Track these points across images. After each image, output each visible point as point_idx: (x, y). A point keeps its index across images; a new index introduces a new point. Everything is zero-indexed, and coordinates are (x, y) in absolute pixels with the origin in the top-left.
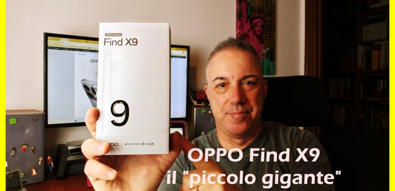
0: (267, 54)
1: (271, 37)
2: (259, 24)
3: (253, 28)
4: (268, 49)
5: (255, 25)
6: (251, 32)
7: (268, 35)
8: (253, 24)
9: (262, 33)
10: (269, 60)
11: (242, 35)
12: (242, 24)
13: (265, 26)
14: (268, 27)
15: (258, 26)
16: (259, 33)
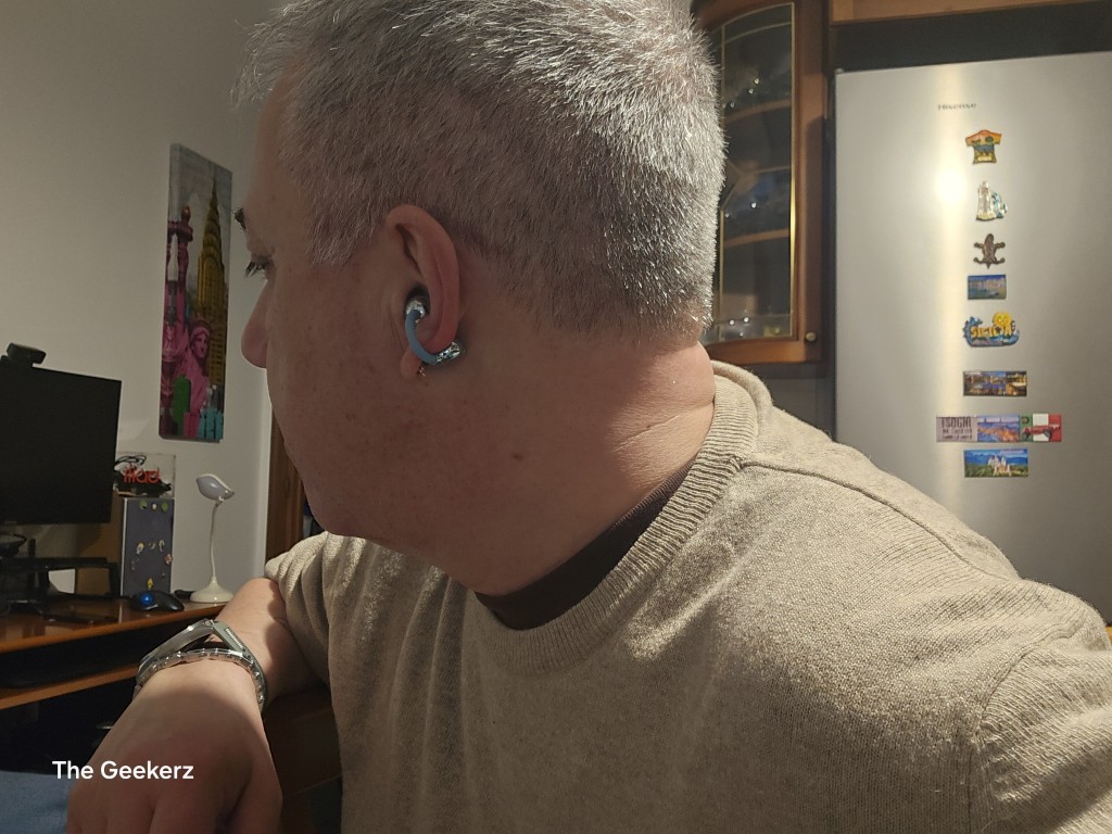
0: (213, 396)
1: (220, 363)
2: (203, 337)
3: (192, 344)
4: (215, 387)
5: (196, 338)
6: (190, 352)
7: (216, 360)
8: (192, 336)
9: (207, 356)
10: (216, 410)
11: (174, 357)
12: (175, 334)
13: (212, 342)
14: (216, 343)
15: (200, 340)
16: (202, 355)
